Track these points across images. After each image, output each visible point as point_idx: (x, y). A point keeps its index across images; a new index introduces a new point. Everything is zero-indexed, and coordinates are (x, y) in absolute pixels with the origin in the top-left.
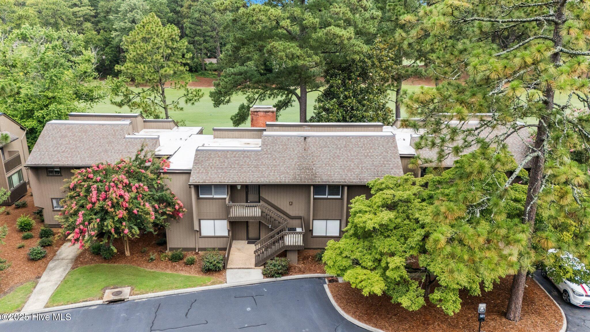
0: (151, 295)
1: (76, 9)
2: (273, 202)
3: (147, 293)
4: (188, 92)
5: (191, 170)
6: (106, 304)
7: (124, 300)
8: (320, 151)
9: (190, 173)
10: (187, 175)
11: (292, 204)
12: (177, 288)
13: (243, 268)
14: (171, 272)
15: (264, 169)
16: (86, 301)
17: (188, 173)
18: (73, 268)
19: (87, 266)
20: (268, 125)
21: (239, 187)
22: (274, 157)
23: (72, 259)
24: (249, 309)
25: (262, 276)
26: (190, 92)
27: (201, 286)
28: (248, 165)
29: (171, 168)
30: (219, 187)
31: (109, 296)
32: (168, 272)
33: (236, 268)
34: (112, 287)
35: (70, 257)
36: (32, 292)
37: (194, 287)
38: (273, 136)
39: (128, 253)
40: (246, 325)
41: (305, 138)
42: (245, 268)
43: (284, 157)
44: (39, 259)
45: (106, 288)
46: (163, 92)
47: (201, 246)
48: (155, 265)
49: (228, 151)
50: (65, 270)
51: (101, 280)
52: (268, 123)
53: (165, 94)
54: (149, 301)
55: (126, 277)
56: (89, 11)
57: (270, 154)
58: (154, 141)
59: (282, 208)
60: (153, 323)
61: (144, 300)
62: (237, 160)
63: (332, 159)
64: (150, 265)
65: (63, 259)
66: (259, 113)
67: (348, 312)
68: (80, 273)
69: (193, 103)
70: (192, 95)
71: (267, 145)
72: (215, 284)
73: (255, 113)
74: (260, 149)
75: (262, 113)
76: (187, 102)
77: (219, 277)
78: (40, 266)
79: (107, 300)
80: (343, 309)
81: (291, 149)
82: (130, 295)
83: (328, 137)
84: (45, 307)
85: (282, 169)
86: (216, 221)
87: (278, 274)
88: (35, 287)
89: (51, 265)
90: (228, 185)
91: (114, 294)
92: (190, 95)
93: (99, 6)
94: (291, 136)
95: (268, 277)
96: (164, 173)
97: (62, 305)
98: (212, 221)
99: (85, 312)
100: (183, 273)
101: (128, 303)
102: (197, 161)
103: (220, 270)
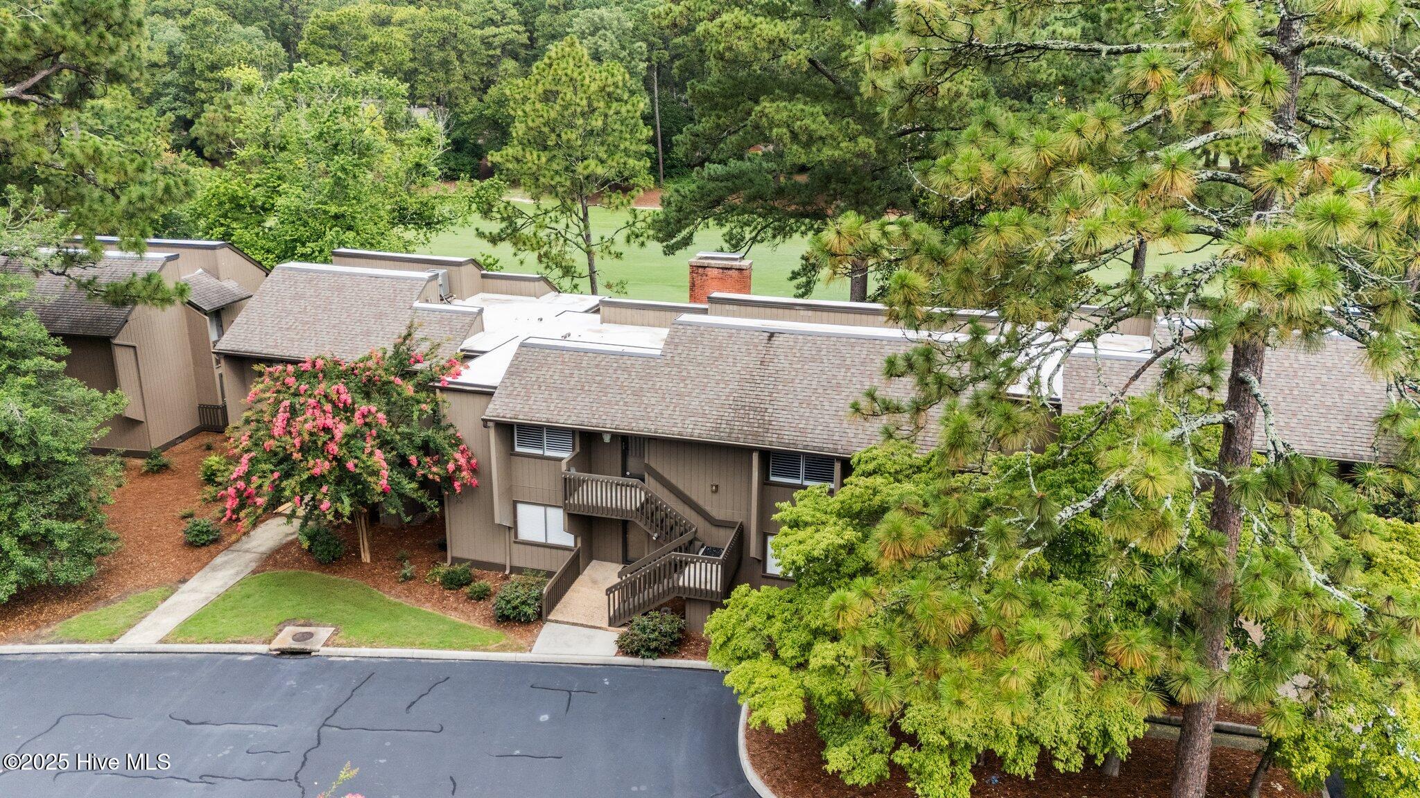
0: (365, 651)
1: (490, 30)
2: (673, 481)
3: (359, 646)
4: (636, 217)
5: (495, 388)
6: (275, 656)
7: (309, 653)
8: (796, 370)
9: (491, 394)
10: (484, 399)
11: (716, 491)
12: (423, 645)
13: (582, 625)
14: (430, 610)
15: (653, 401)
16: (239, 642)
17: (486, 393)
18: (254, 572)
19: (281, 572)
20: (712, 300)
21: (607, 439)
22: (684, 374)
23: (262, 553)
24: (544, 718)
25: (615, 648)
26: (641, 217)
27: (475, 648)
28: (622, 387)
29: (460, 379)
30: (557, 432)
31: (285, 639)
32: (428, 608)
33: (567, 623)
34: (302, 622)
35: (263, 549)
36: (154, 607)
37: (459, 649)
38: (698, 326)
39: (366, 557)
40: (517, 752)
41: (772, 335)
42: (587, 626)
43: (707, 376)
44: (203, 545)
45: (289, 622)
46: (586, 214)
47: (518, 563)
48: (409, 590)
49: (586, 352)
50: (237, 574)
51: (290, 604)
52: (716, 295)
53: (591, 220)
54: (358, 663)
55: (340, 606)
56: (514, 34)
57: (678, 366)
58: (468, 320)
59: (694, 497)
60: (335, 711)
61: (348, 659)
62: (600, 375)
63: (820, 391)
64: (399, 588)
65: (247, 551)
66: (710, 272)
67: (757, 766)
68: (260, 585)
69: (643, 244)
70: (644, 225)
71: (676, 346)
72: (504, 651)
73: (701, 270)
74: (659, 352)
75: (716, 271)
76: (628, 241)
77: (521, 637)
78: (199, 560)
79: (277, 647)
80: (752, 757)
81: (731, 360)
82: (326, 645)
83: (829, 336)
84: (161, 642)
85: (695, 403)
86: (550, 510)
87: (648, 649)
88: (165, 599)
89: (219, 560)
90: (573, 432)
91: (296, 638)
92: (638, 225)
93: (537, 23)
94: (739, 329)
95: (626, 654)
96: (443, 389)
97: (192, 642)
98: (542, 509)
99: (228, 663)
100: (453, 617)
101: (314, 660)
102: (514, 371)
103: (528, 622)
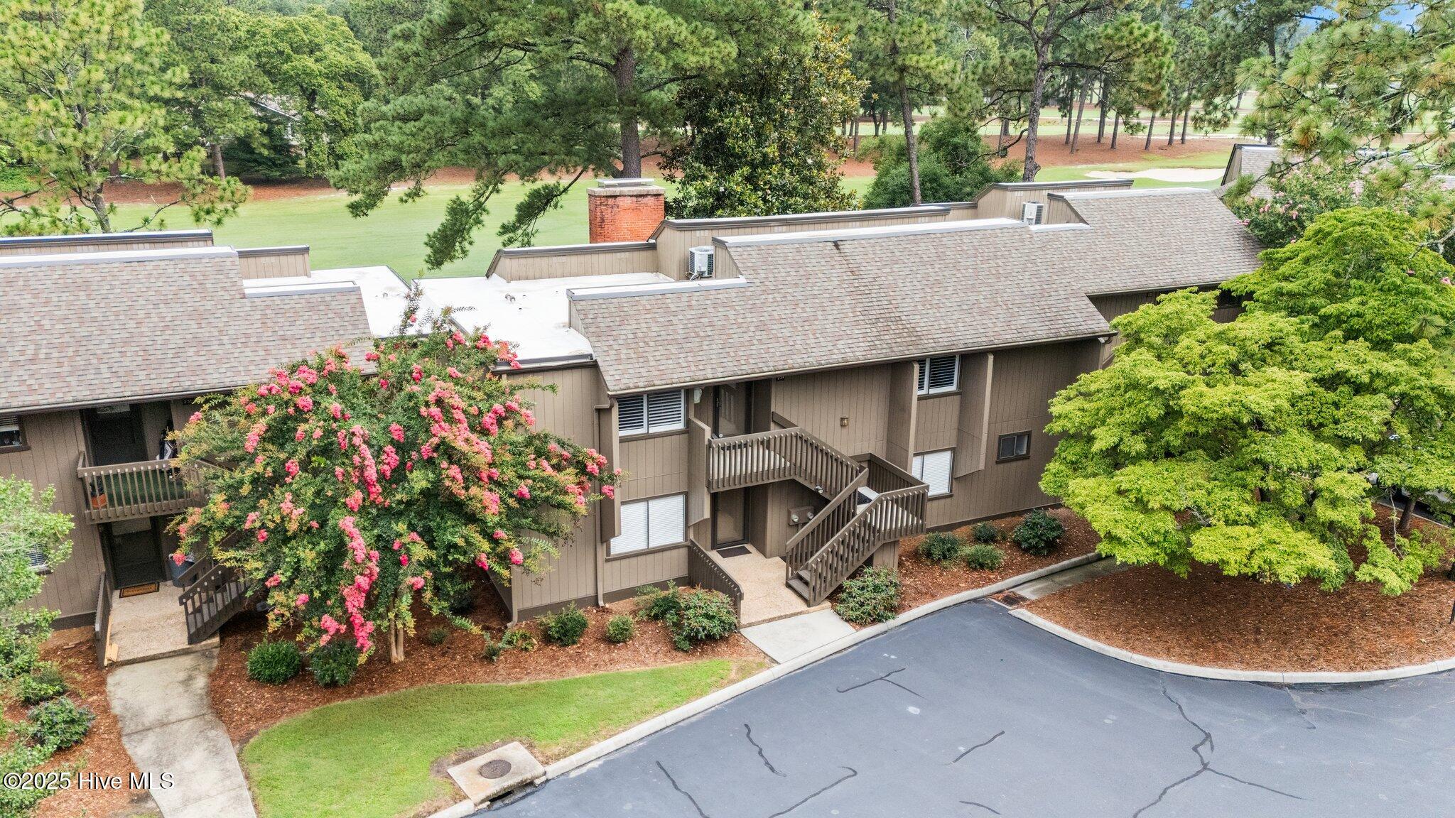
2: (802, 425)
5: (588, 356)
6: (487, 810)
7: (531, 784)
11: (847, 425)
13: (780, 618)
15: (786, 333)
22: (790, 297)
24: (913, 710)
25: (844, 626)
30: (662, 400)
31: (473, 783)
33: (764, 621)
34: (456, 757)
35: (184, 711)
38: (757, 245)
39: (399, 654)
41: (836, 244)
42: (786, 617)
45: (440, 764)
47: (611, 587)
49: (662, 293)
54: (615, 764)
57: (776, 291)
58: (353, 299)
61: (595, 765)
62: (703, 316)
65: (164, 724)
67: (1151, 654)
71: (755, 270)
72: (751, 674)
73: (611, 201)
74: (743, 280)
75: (628, 201)
79: (483, 796)
81: (821, 276)
86: (653, 505)
87: (890, 609)
89: (139, 752)
91: (486, 773)
94: (800, 243)
95: (864, 625)
98: (643, 506)
101: (548, 787)
